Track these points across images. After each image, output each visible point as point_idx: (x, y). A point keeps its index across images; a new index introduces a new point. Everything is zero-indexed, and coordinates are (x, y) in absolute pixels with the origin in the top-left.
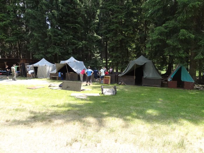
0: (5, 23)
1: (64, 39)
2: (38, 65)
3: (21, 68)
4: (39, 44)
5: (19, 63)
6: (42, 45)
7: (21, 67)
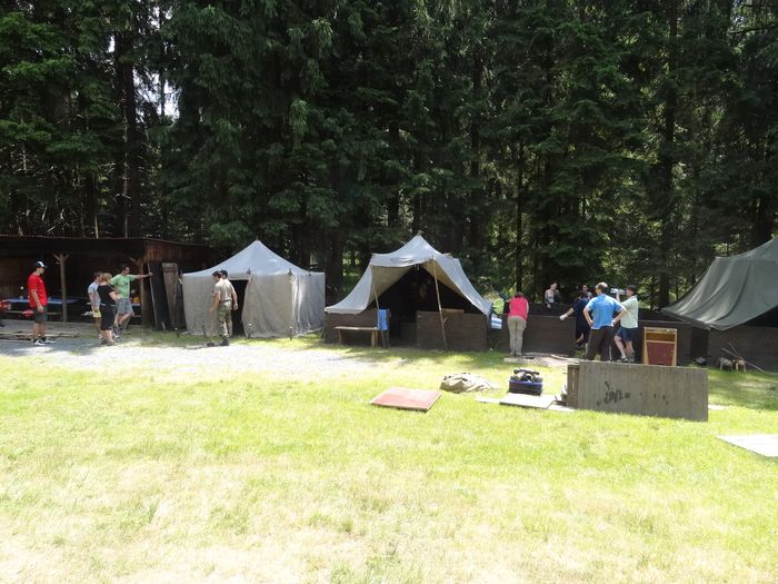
0: (53, 67)
1: (348, 156)
2: (249, 272)
3: (147, 287)
4: (231, 171)
5: (140, 263)
6: (242, 176)
7: (146, 280)
